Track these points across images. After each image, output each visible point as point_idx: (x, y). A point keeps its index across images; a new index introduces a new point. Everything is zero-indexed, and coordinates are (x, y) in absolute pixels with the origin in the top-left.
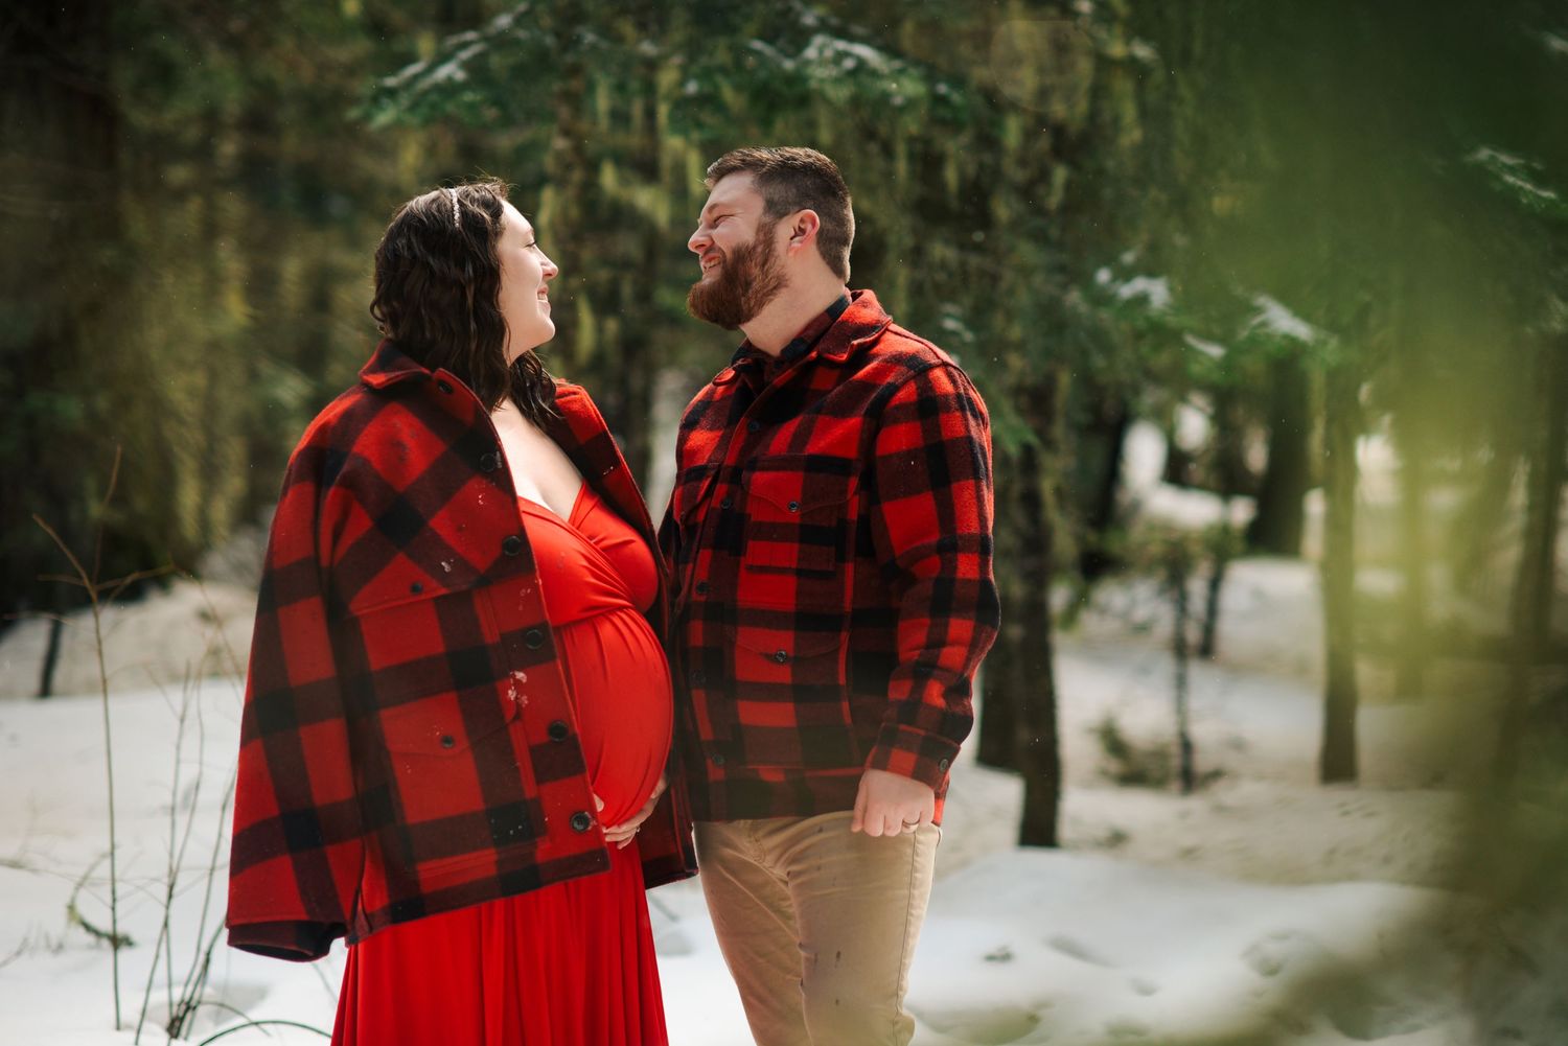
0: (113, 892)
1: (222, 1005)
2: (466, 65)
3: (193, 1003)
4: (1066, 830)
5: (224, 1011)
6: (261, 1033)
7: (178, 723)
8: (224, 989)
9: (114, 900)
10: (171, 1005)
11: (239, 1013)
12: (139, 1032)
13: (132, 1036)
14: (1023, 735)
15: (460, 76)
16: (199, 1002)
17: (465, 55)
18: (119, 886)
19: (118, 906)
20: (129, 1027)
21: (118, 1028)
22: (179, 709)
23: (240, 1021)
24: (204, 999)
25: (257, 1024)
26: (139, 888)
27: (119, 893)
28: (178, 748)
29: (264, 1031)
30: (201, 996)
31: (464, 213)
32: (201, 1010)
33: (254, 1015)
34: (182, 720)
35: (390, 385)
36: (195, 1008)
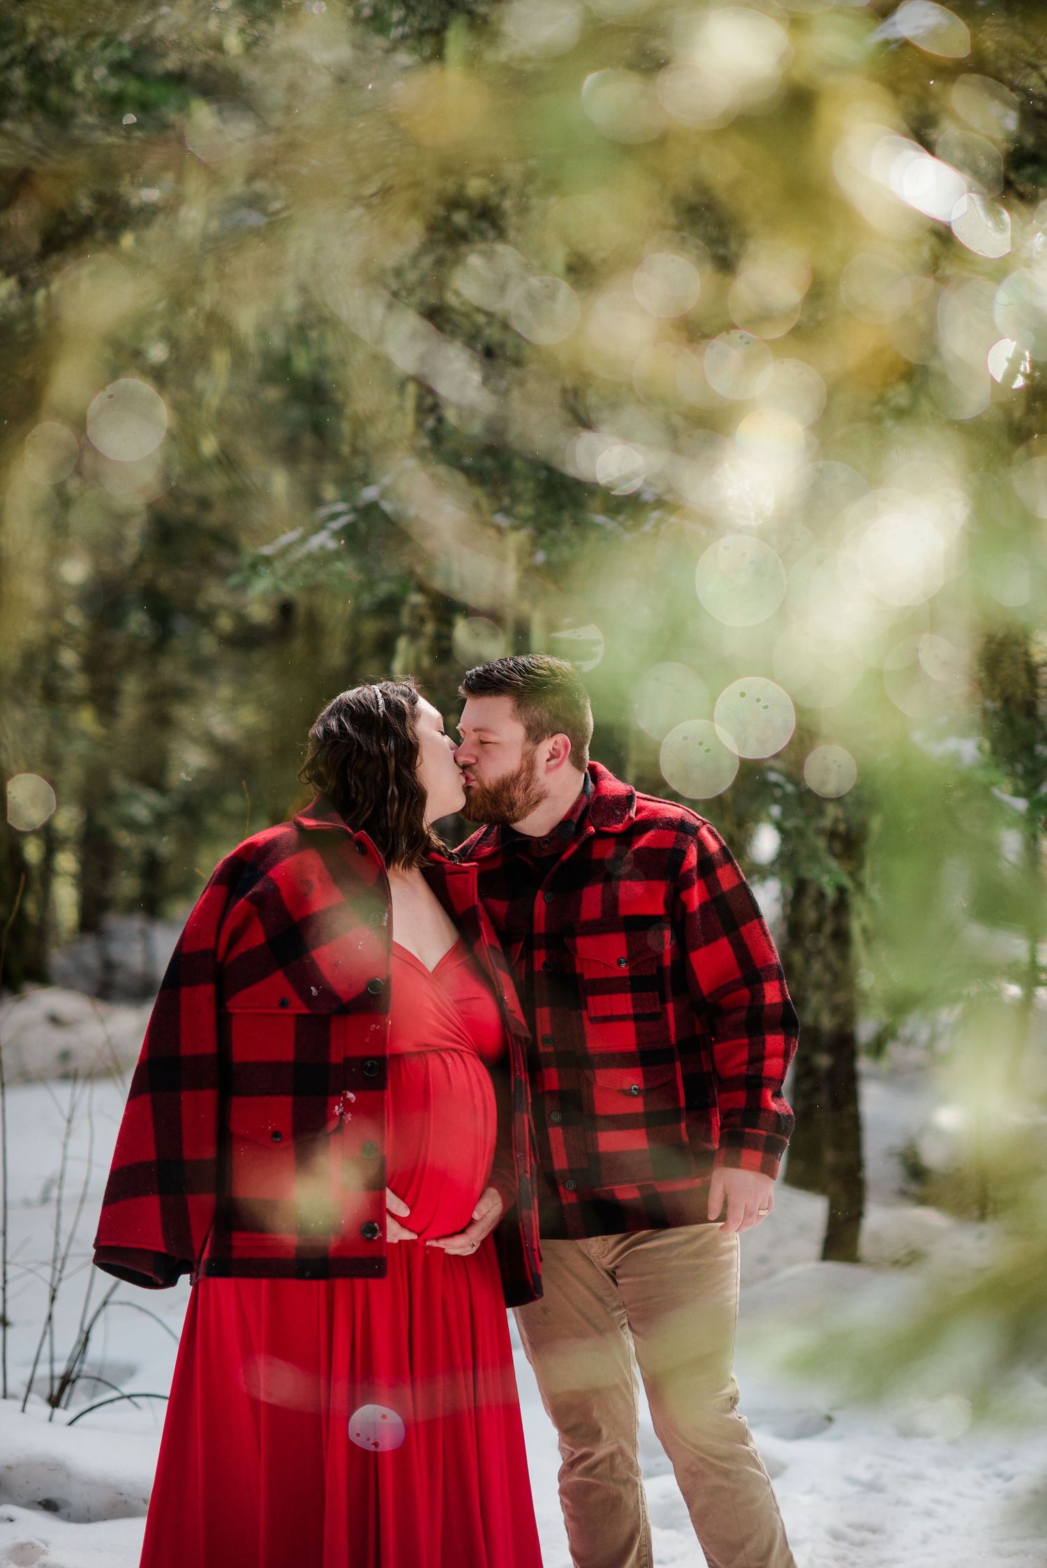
0: (5, 1274)
1: (98, 1379)
2: (336, 535)
3: (73, 1376)
4: (866, 1244)
5: (101, 1385)
6: (133, 1407)
7: (64, 1124)
8: (102, 1367)
9: (5, 1282)
10: (52, 1378)
11: (114, 1388)
12: (25, 1401)
13: (19, 1404)
14: (830, 1157)
15: (332, 545)
16: (78, 1377)
17: (336, 525)
18: (9, 1268)
19: (9, 1287)
20: (15, 1397)
21: (5, 1397)
22: (66, 1112)
23: (114, 1394)
24: (82, 1374)
25: (129, 1397)
26: (31, 1271)
27: (9, 1277)
28: (65, 1146)
29: (135, 1404)
30: (80, 1371)
31: (388, 703)
32: (80, 1383)
33: (126, 1390)
34: (69, 1121)
35: (318, 830)
36: (74, 1381)
